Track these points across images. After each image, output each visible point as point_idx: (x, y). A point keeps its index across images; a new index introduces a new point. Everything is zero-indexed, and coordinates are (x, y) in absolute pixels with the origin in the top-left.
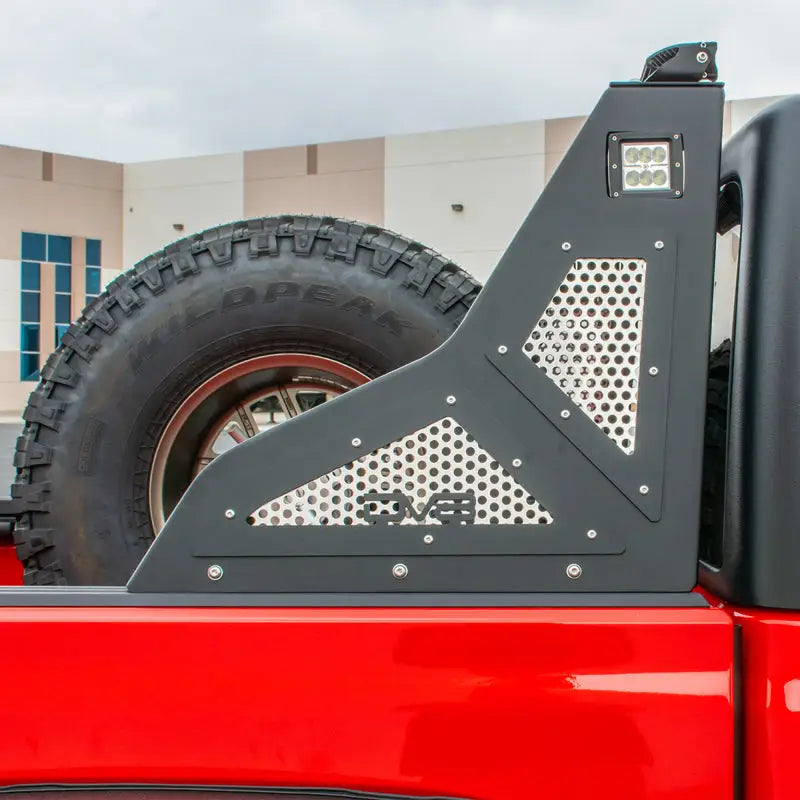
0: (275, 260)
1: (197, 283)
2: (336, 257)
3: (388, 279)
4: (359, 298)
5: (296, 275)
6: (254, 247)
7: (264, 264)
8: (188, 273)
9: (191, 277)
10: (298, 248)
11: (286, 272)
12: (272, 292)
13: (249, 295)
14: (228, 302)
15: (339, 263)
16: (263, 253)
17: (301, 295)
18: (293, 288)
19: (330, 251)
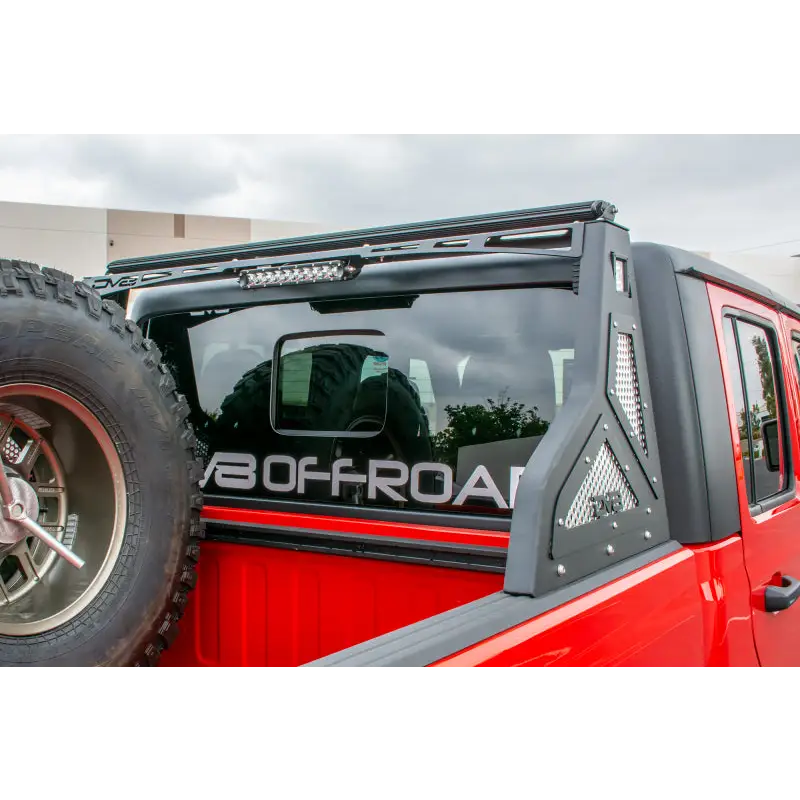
0: (19, 299)
2: (65, 301)
6: (3, 285)
10: (36, 290)
12: (24, 327)
13: (7, 329)
15: (66, 305)
19: (60, 295)
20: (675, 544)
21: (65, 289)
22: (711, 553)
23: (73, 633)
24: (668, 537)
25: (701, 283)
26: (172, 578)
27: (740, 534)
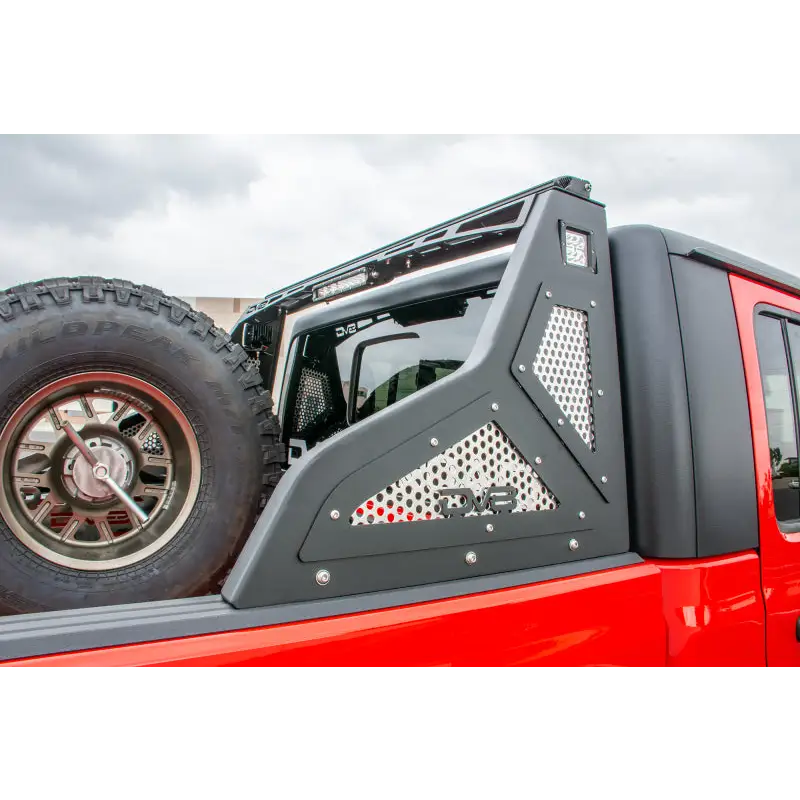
0: (102, 306)
1: (41, 316)
2: (146, 309)
3: (180, 327)
4: (163, 338)
5: (119, 317)
6: (87, 295)
7: (94, 307)
8: (35, 308)
9: (36, 311)
10: (119, 299)
11: (111, 314)
12: (100, 327)
13: (83, 328)
14: (66, 331)
15: (147, 312)
16: (94, 300)
17: (122, 332)
18: (115, 326)
19: (142, 304)
20: (635, 557)
21: (148, 299)
22: (703, 569)
23: (133, 574)
24: (628, 548)
25: (723, 275)
26: (236, 541)
27: (757, 551)
